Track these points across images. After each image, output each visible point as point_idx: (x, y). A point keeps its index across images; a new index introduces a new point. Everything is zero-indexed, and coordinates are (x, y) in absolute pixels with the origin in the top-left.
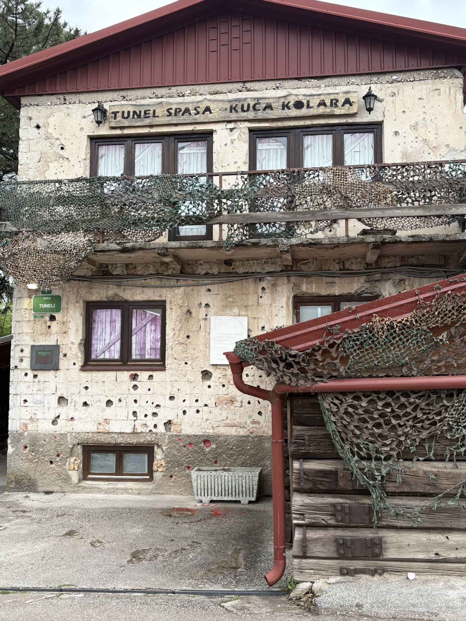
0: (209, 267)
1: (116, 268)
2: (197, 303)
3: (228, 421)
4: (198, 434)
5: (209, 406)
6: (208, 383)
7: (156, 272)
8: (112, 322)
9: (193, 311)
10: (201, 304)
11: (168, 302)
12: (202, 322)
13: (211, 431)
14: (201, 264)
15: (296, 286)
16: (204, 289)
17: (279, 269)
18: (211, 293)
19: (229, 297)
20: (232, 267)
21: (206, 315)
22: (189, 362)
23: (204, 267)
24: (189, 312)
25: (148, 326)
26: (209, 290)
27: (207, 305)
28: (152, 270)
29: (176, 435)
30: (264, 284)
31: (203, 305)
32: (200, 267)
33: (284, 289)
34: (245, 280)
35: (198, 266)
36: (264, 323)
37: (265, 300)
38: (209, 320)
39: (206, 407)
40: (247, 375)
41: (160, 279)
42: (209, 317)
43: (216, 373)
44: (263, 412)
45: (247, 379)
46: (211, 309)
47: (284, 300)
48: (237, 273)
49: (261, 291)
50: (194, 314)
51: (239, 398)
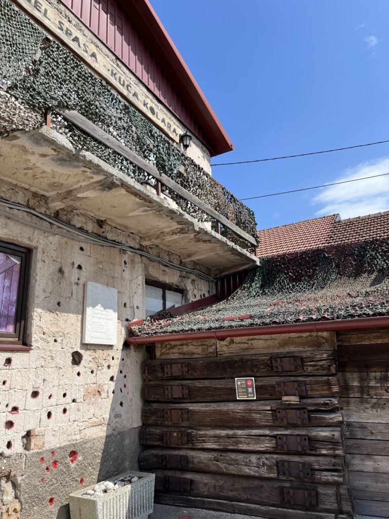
0: (84, 221)
2: (69, 261)
3: (94, 419)
4: (63, 444)
5: (77, 401)
6: (77, 369)
7: (25, 204)
9: (66, 270)
10: (73, 264)
11: (40, 250)
12: (74, 287)
13: (78, 437)
14: (77, 214)
15: (146, 268)
16: (77, 246)
17: (137, 246)
18: (84, 252)
19: (101, 263)
20: (103, 230)
21: (78, 279)
22: (59, 340)
23: (81, 219)
24: (61, 271)
26: (82, 249)
27: (80, 267)
28: (20, 198)
29: (37, 453)
30: (126, 258)
31: (76, 266)
32: (76, 217)
33: (139, 268)
34: (112, 249)
35: (74, 215)
36: (126, 299)
37: (126, 275)
38: (81, 286)
39: (74, 403)
40: (113, 358)
41: (30, 215)
42: (81, 282)
43: (86, 355)
44: (124, 402)
45: (112, 363)
46: (84, 273)
47: (141, 280)
48: (106, 238)
49: (123, 264)
50: (66, 275)
51: (106, 387)
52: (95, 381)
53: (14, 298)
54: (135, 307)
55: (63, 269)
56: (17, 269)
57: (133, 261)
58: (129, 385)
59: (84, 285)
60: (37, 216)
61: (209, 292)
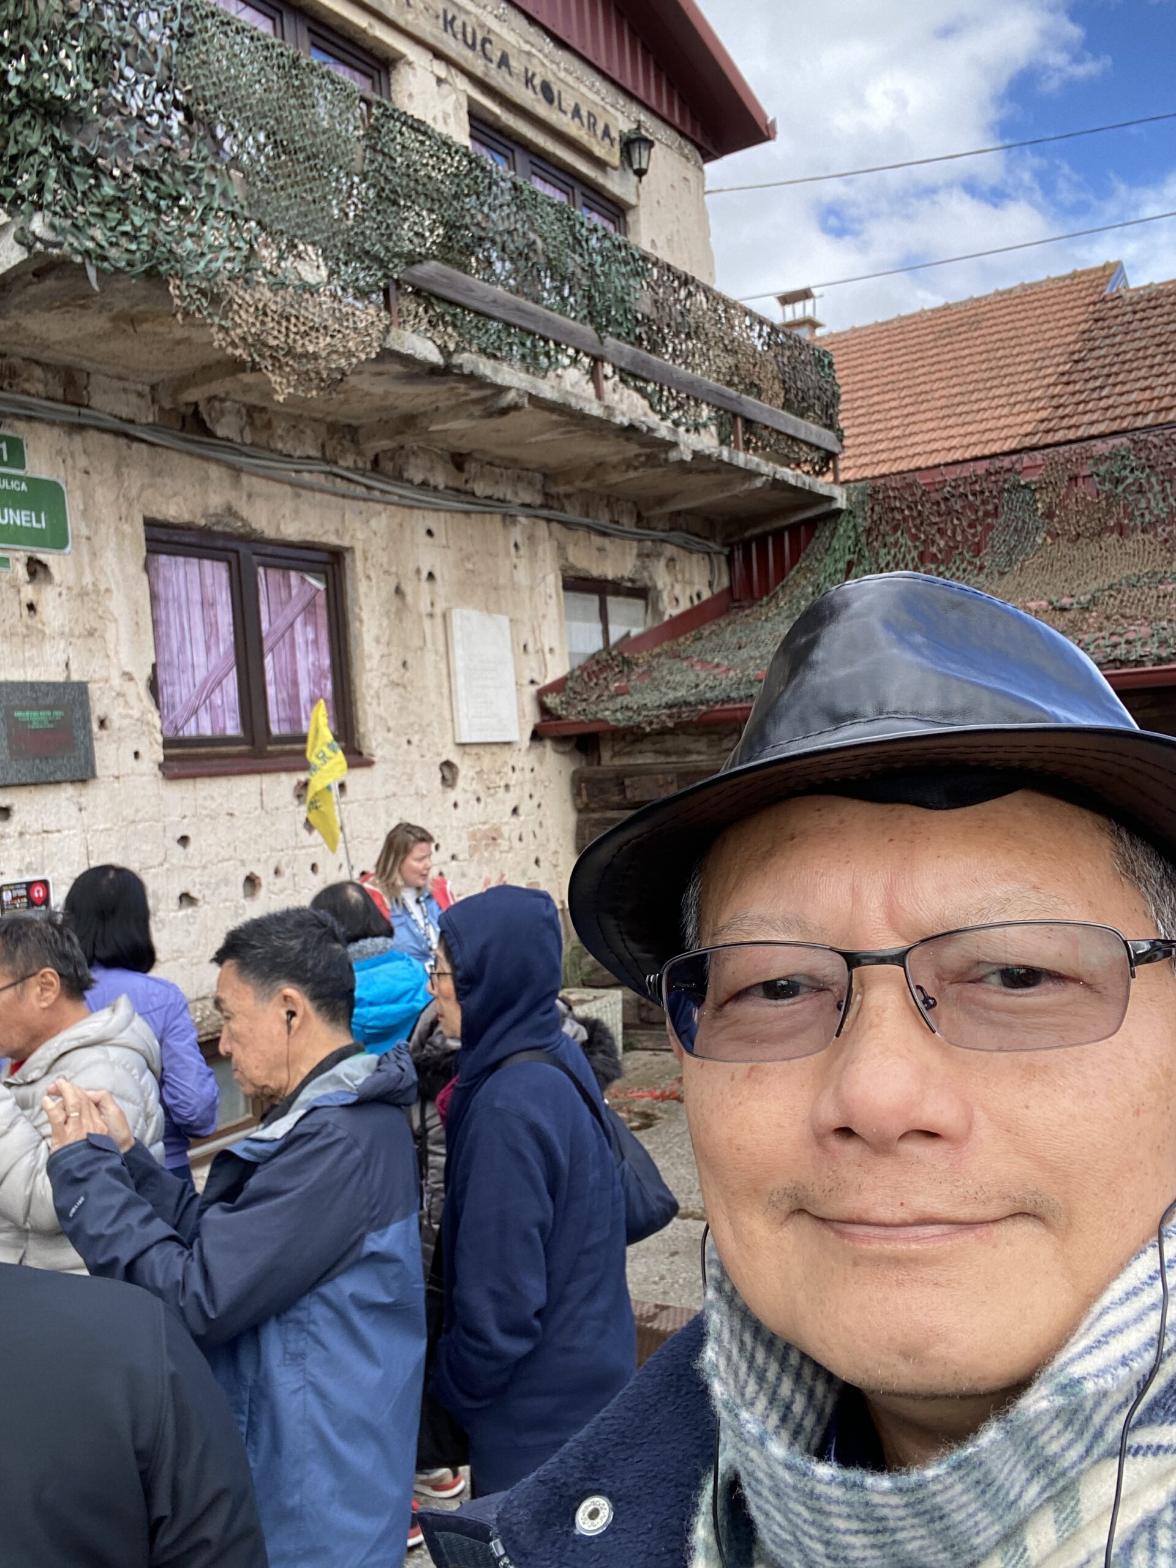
0: (428, 465)
1: (222, 413)
2: (411, 567)
5: (461, 857)
6: (453, 795)
7: (319, 454)
8: (207, 604)
9: (408, 588)
10: (418, 571)
11: (358, 554)
12: (427, 623)
14: (414, 453)
15: (561, 549)
16: (421, 528)
17: (540, 500)
18: (435, 540)
19: (468, 558)
20: (465, 476)
21: (432, 604)
22: (415, 739)
23: (421, 462)
24: (398, 591)
25: (298, 625)
26: (430, 533)
27: (431, 577)
30: (516, 534)
31: (424, 574)
32: (412, 460)
33: (546, 551)
34: (488, 516)
35: (407, 457)
36: (526, 636)
37: (522, 576)
38: (439, 620)
39: (454, 863)
40: (513, 769)
41: (330, 478)
42: (438, 610)
43: (466, 769)
44: (542, 858)
45: (513, 779)
46: (442, 587)
47: (552, 581)
48: (473, 494)
49: (513, 550)
50: (409, 599)
51: (505, 830)
52: (483, 819)
53: (326, 662)
54: (546, 650)
55: (403, 586)
56: (321, 600)
57: (531, 538)
58: (549, 822)
59: (444, 616)
60: (342, 478)
61: (711, 584)
